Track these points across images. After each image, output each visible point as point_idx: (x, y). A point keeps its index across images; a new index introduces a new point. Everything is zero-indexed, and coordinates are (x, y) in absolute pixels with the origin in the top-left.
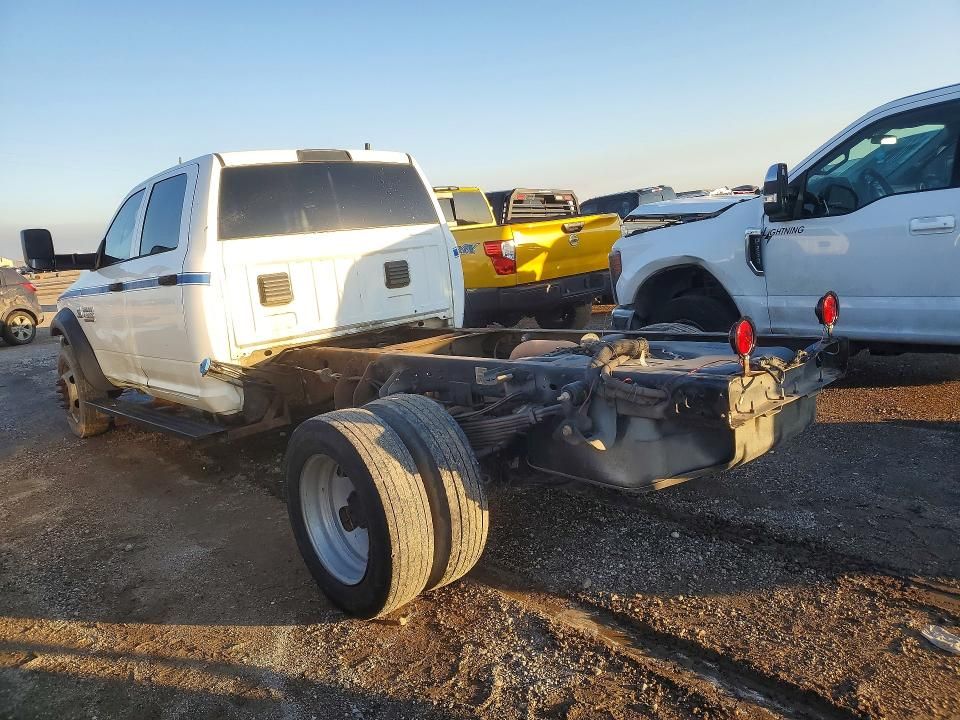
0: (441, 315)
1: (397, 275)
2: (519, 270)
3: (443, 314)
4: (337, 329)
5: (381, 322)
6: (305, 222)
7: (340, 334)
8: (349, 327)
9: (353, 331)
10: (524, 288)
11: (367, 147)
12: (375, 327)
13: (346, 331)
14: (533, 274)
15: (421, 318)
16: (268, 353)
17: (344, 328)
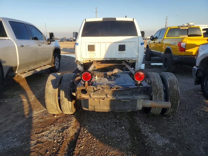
0: (134, 59)
1: (122, 48)
2: (186, 51)
3: (135, 59)
4: (104, 58)
5: (116, 58)
6: (100, 34)
7: (105, 59)
8: (107, 58)
9: (108, 59)
10: (187, 56)
11: (126, 17)
12: (114, 59)
13: (107, 59)
14: (192, 53)
15: (129, 59)
16: (90, 61)
17: (106, 58)
